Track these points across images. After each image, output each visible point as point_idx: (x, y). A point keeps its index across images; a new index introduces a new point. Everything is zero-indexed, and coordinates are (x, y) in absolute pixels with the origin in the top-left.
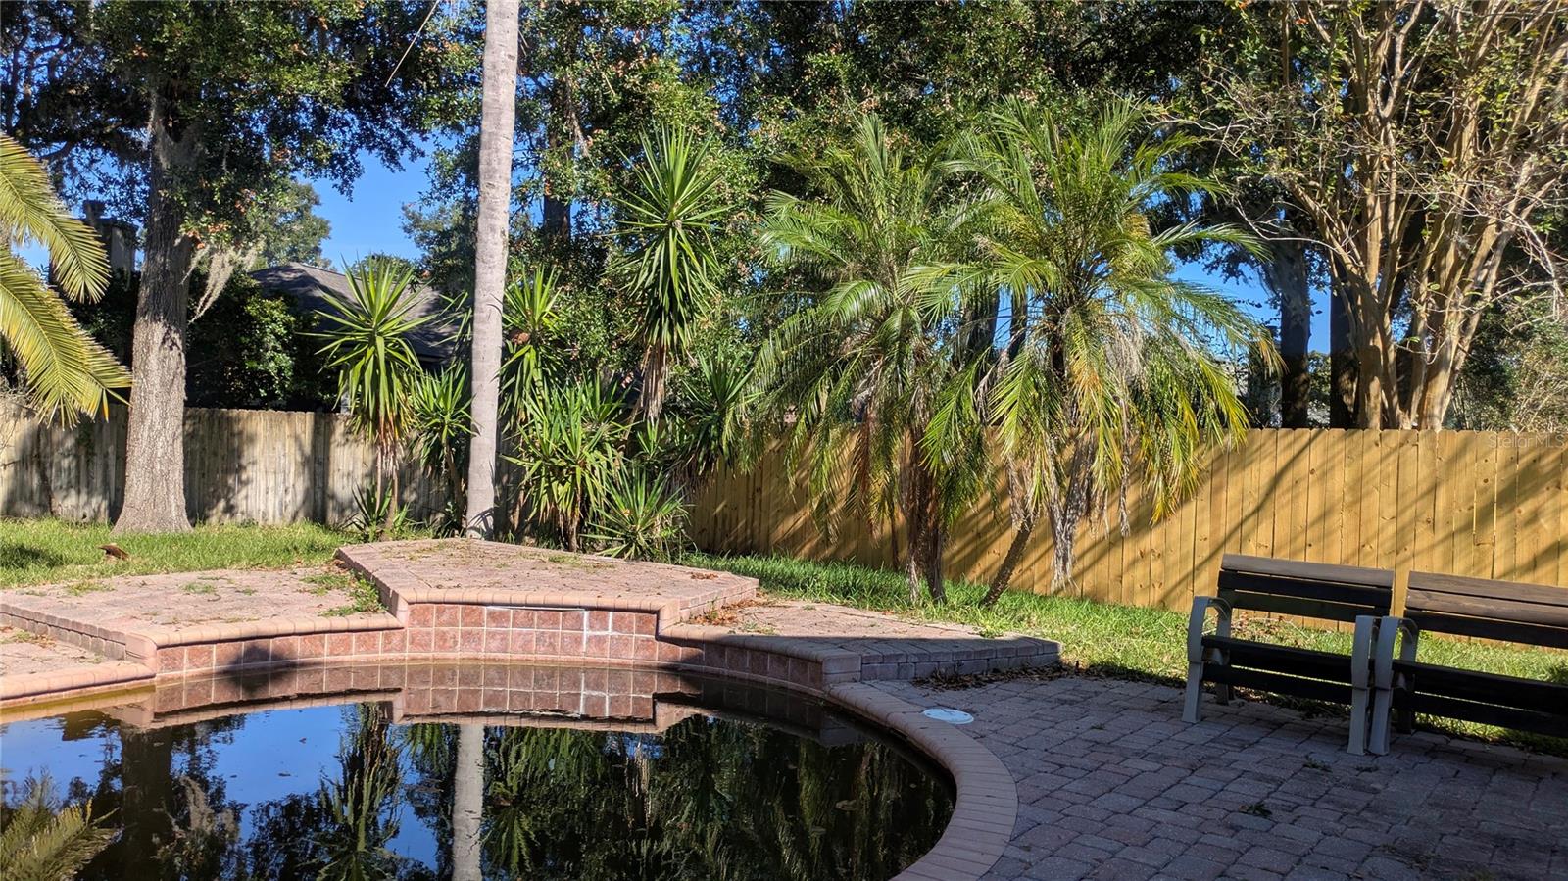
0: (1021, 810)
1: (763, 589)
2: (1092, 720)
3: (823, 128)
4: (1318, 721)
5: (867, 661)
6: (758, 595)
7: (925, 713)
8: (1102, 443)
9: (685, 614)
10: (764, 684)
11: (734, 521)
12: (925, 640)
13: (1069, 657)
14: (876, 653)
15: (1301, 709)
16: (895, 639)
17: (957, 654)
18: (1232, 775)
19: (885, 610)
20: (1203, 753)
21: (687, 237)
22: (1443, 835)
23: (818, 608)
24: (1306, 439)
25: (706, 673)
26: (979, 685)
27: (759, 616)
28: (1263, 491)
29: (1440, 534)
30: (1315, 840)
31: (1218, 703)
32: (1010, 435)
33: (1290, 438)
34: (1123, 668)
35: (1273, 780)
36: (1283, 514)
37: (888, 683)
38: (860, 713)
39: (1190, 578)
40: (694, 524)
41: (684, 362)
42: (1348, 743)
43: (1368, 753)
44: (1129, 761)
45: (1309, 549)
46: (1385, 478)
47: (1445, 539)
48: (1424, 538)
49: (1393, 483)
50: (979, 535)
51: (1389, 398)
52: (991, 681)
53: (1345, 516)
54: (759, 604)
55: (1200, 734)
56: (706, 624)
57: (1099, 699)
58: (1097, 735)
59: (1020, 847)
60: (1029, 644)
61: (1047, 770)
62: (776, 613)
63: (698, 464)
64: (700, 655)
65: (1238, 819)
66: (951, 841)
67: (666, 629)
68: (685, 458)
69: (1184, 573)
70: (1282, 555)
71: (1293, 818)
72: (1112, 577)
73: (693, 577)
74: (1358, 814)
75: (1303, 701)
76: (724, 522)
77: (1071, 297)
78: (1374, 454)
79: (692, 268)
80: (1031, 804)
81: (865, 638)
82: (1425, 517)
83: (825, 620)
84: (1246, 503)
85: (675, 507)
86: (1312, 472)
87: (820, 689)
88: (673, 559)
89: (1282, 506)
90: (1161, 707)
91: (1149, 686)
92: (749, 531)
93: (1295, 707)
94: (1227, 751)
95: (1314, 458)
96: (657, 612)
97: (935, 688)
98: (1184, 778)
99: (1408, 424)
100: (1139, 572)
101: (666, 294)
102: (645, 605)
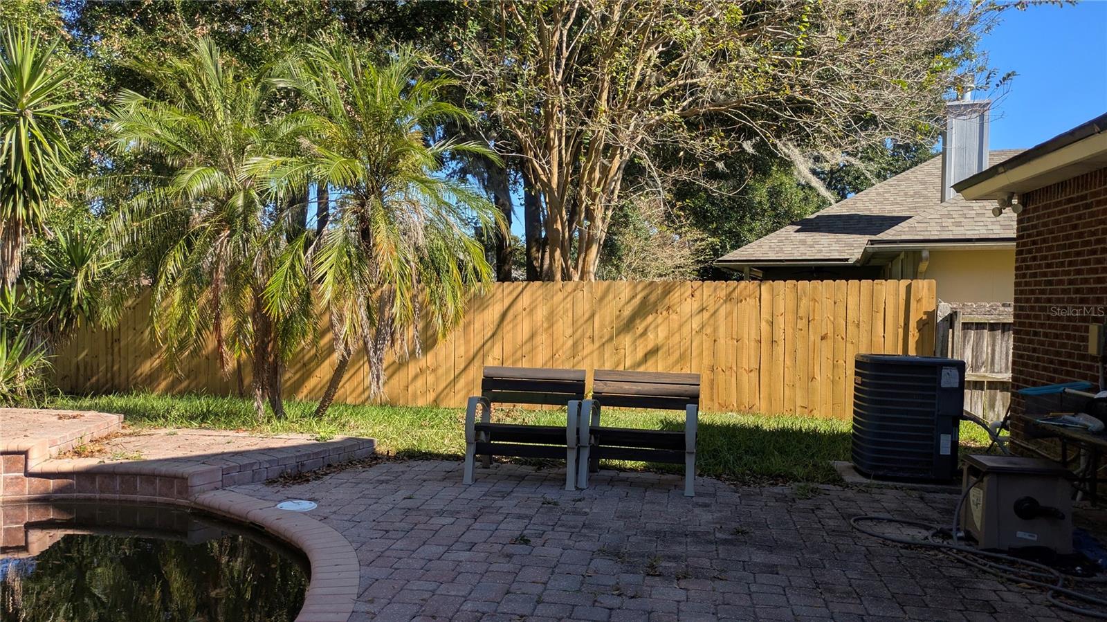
0: (362, 572)
1: (128, 422)
2: (404, 492)
3: (162, 46)
4: (544, 471)
5: (226, 472)
6: (123, 427)
7: (279, 506)
8: (398, 294)
9: (54, 451)
10: (134, 501)
11: (95, 368)
12: (273, 449)
13: (381, 449)
14: (234, 464)
15: (534, 465)
16: (249, 451)
17: (301, 456)
18: (501, 518)
19: (237, 429)
20: (480, 505)
21: (38, 125)
22: (628, 536)
23: (180, 433)
24: (520, 289)
25: (77, 500)
26: (318, 478)
27: (125, 445)
28: (496, 323)
29: (597, 345)
30: (559, 554)
31: (484, 468)
32: (328, 290)
33: (511, 288)
34: (420, 451)
35: (526, 517)
36: (508, 337)
37: (244, 487)
38: (224, 514)
39: (453, 384)
40: (56, 371)
41: (40, 234)
42: (565, 484)
43: (577, 488)
44: (433, 519)
45: (524, 359)
46: (566, 311)
47: (600, 347)
48: (588, 348)
49: (570, 315)
50: (305, 365)
51: (566, 262)
52: (326, 474)
53: (544, 336)
54: (126, 435)
55: (477, 491)
56: (76, 458)
57: (405, 476)
58: (408, 503)
59: (366, 602)
60: (353, 443)
61: (375, 536)
62: (142, 441)
63: (59, 321)
64: (71, 485)
65: (510, 549)
66: (311, 608)
67: (34, 466)
68: (46, 316)
69: (448, 381)
70: (508, 364)
71: (543, 541)
72: (401, 388)
73: (60, 418)
74: (580, 531)
75: (534, 460)
76: (85, 368)
77: (373, 188)
78: (560, 296)
79: (44, 152)
80: (368, 565)
81: (223, 454)
82: (588, 335)
83: (187, 442)
84: (486, 331)
85: (39, 359)
86: (524, 309)
87: (186, 499)
88: (38, 404)
89: (508, 332)
90: (448, 476)
91: (438, 462)
92: (109, 375)
93: (530, 464)
94: (495, 501)
95: (525, 300)
96: (25, 453)
97: (284, 485)
98: (470, 526)
99: (576, 278)
100: (419, 383)
101: (19, 174)
102: (13, 446)
